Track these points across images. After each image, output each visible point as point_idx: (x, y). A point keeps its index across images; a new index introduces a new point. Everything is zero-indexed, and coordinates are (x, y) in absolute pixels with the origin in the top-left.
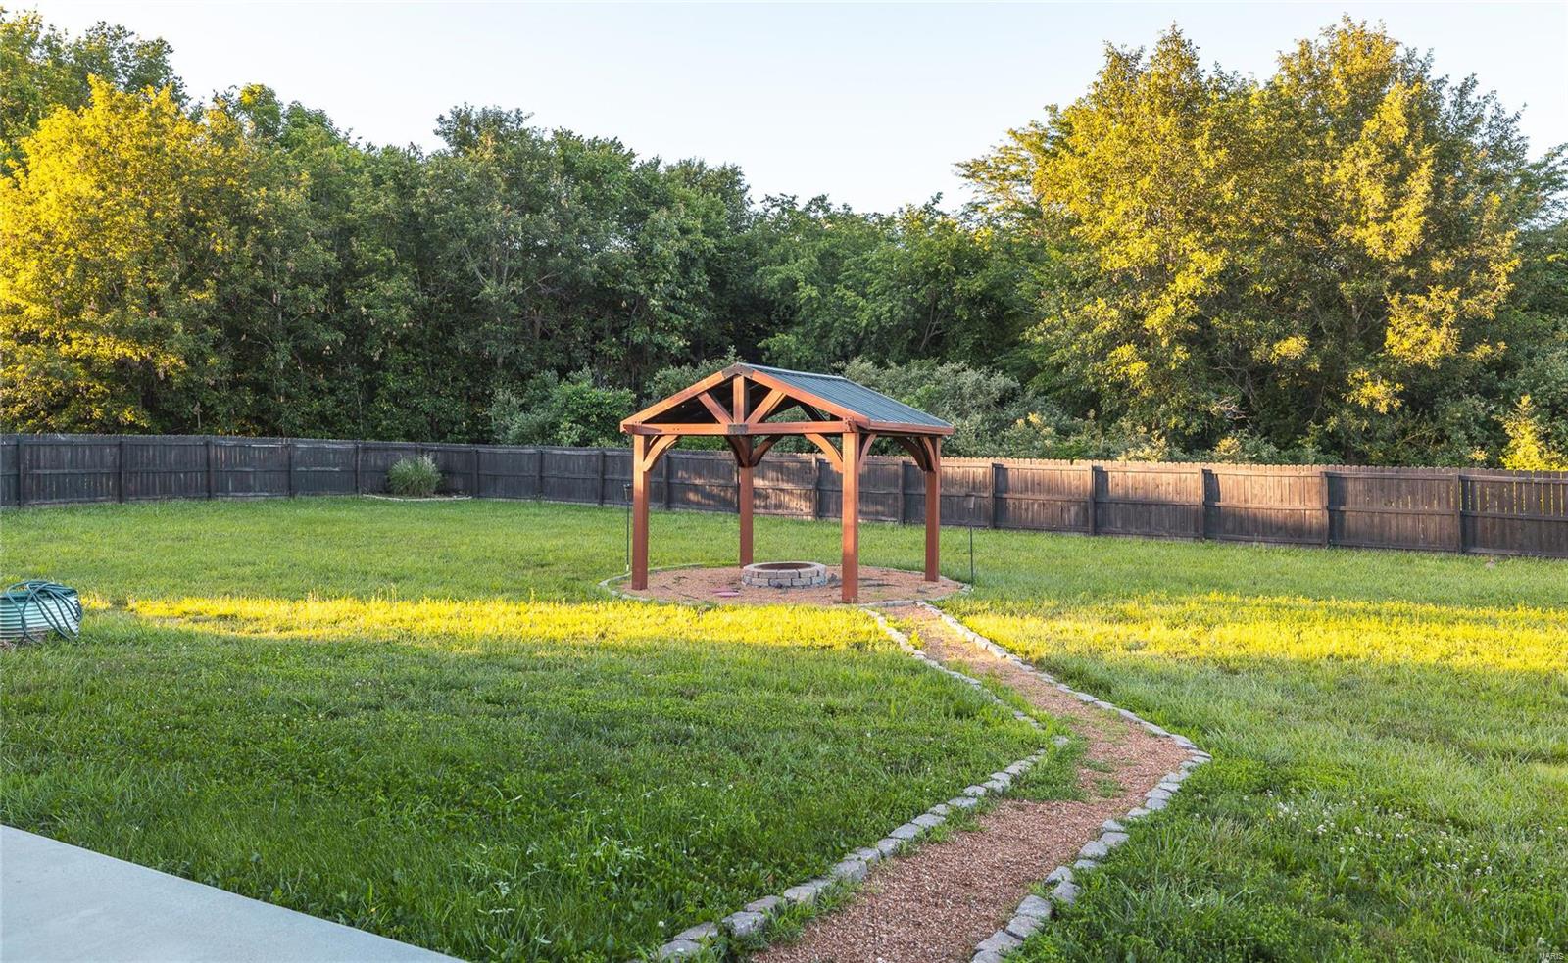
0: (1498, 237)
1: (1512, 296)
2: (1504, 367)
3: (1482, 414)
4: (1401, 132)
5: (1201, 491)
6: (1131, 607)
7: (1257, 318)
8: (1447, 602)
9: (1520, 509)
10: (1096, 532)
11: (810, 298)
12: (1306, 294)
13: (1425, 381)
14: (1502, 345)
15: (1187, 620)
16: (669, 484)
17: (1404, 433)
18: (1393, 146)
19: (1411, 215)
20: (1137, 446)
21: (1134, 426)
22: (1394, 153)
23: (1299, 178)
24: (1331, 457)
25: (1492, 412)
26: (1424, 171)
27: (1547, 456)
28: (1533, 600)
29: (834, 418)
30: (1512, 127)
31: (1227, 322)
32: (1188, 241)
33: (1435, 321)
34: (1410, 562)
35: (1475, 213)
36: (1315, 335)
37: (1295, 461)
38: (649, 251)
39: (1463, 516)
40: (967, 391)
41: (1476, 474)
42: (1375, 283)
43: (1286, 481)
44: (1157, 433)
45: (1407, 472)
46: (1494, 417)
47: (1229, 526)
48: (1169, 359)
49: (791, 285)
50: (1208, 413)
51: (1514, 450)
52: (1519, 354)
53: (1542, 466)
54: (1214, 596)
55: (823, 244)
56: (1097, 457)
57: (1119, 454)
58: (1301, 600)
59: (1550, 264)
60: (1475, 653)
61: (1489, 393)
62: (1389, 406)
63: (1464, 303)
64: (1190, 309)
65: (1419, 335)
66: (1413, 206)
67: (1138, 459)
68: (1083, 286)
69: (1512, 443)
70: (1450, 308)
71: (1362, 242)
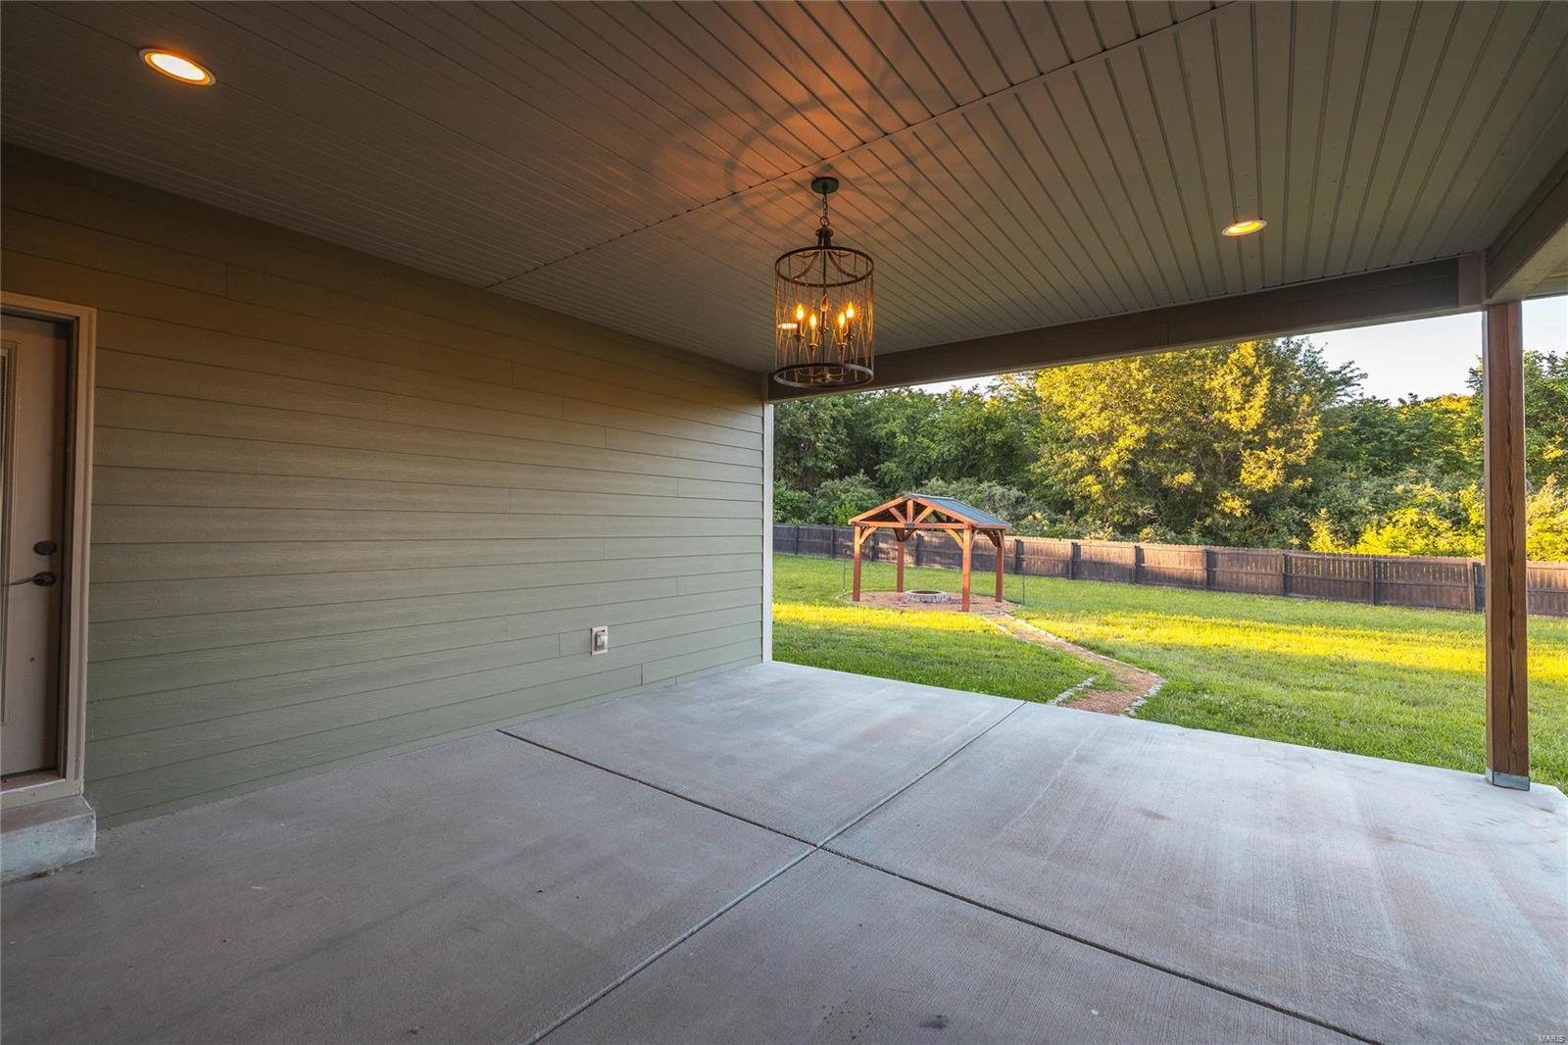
0: (1308, 419)
1: (1317, 452)
2: (1312, 491)
3: (1297, 518)
4: (1251, 361)
5: (1134, 558)
6: (1110, 618)
7: (1165, 462)
8: (1272, 621)
9: (1318, 573)
10: (1073, 579)
11: (903, 443)
12: (1194, 448)
13: (1264, 499)
14: (1310, 480)
15: (1141, 625)
16: (834, 545)
17: (1251, 527)
18: (1246, 367)
19: (1256, 406)
20: (1096, 531)
21: (1094, 520)
22: (1247, 371)
23: (1191, 384)
24: (1207, 540)
25: (1303, 517)
26: (1265, 382)
27: (1336, 543)
28: (1321, 623)
29: (957, 521)
30: (1318, 356)
31: (1147, 463)
32: (1126, 420)
33: (1270, 465)
34: (1254, 600)
35: (1294, 405)
36: (1199, 471)
37: (1187, 542)
38: (816, 415)
39: (1285, 576)
40: (997, 497)
41: (1292, 553)
42: (1234, 444)
43: (1182, 554)
44: (1107, 524)
45: (1252, 551)
46: (1304, 520)
47: (1149, 577)
48: (1114, 483)
49: (893, 435)
50: (1136, 514)
51: (1316, 539)
52: (1321, 483)
53: (1332, 548)
54: (1150, 614)
55: (909, 411)
56: (1072, 537)
57: (1086, 535)
58: (1196, 618)
59: (1341, 432)
60: (1288, 646)
61: (1302, 506)
62: (1242, 513)
63: (1288, 455)
64: (1125, 455)
65: (1261, 473)
66: (1257, 402)
67: (1097, 538)
68: (1067, 441)
69: (1315, 535)
70: (1279, 459)
71: (1227, 421)
